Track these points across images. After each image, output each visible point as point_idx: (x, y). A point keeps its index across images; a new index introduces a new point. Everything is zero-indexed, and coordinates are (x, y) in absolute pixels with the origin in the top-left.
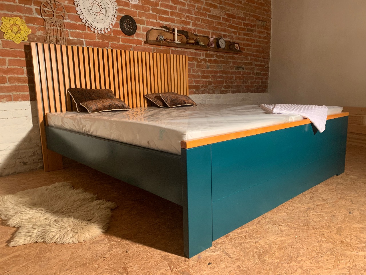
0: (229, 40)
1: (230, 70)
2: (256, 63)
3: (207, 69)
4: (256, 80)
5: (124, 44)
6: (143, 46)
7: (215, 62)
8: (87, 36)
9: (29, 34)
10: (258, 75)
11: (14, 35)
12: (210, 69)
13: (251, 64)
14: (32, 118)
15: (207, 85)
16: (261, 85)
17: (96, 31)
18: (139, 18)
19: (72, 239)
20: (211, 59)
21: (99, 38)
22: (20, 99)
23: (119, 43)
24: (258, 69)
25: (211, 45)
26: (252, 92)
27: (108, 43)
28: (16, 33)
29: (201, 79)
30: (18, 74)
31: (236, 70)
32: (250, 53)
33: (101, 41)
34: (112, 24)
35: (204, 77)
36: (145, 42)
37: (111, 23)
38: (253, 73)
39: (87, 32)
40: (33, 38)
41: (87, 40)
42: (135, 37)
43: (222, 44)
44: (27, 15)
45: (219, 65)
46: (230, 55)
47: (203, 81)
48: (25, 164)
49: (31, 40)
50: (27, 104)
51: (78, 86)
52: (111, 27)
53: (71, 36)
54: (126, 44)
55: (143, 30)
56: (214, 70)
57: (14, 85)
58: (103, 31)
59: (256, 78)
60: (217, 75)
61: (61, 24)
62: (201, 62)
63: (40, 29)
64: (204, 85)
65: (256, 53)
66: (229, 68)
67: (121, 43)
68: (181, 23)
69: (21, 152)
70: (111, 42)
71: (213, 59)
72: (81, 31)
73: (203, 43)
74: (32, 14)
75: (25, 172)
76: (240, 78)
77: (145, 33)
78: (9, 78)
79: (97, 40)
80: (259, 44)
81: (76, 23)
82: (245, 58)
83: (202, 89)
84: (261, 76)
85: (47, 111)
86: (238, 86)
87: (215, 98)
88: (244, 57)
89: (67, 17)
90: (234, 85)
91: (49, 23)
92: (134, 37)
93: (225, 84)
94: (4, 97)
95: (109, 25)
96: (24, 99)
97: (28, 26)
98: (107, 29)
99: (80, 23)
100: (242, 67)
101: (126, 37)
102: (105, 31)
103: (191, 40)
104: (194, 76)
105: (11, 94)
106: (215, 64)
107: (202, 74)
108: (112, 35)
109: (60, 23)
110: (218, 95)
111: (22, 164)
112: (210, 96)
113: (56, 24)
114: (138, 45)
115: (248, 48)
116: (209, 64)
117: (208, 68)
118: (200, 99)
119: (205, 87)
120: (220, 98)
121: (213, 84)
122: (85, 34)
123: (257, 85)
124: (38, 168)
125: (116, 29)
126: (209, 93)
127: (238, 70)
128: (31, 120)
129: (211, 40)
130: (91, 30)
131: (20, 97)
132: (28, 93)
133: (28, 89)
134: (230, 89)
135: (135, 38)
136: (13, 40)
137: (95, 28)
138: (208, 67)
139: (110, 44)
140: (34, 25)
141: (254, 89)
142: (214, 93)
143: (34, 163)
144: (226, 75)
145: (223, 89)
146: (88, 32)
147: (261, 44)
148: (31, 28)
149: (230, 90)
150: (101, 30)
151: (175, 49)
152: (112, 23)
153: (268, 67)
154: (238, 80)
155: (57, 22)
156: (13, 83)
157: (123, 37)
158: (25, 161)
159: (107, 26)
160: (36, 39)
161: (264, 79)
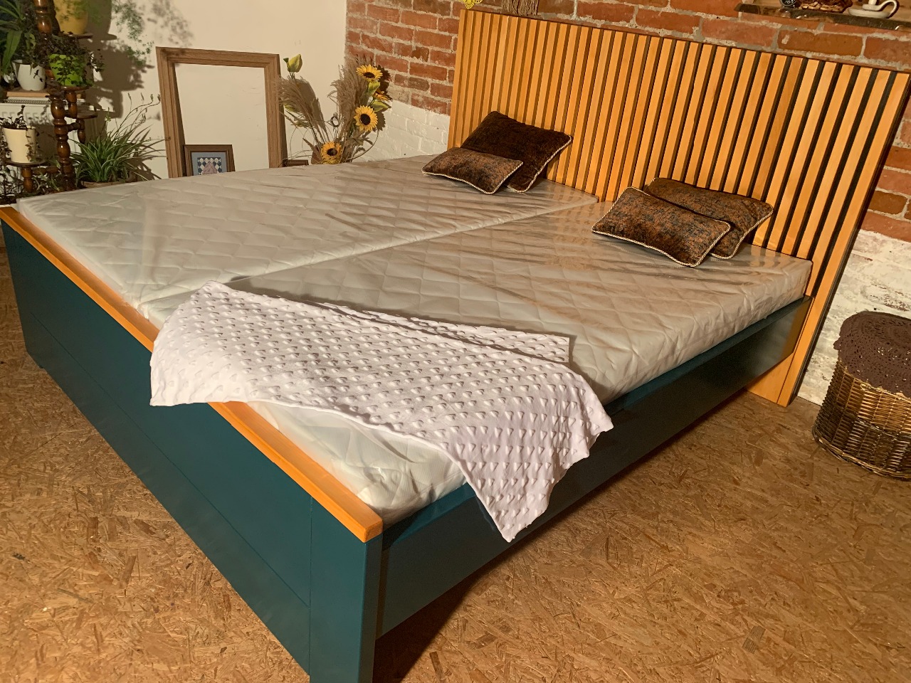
5: (677, 11)
6: (739, 21)
23: (663, 10)
27: (632, 10)
41: (583, 1)
54: (684, 13)
67: (669, 8)
70: (641, 7)
78: (449, 71)
94: (439, 105)
114: (721, 17)
136: (465, 1)
139: (636, 11)
151: (893, 38)
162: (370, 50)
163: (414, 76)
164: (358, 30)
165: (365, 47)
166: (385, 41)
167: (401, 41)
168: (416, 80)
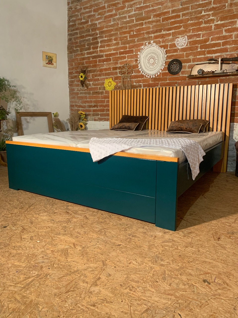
5: (170, 81)
6: (187, 81)
8: (144, 81)
9: (115, 85)
11: (109, 87)
23: (166, 82)
27: (158, 83)
33: (153, 82)
36: (188, 78)
39: (144, 78)
41: (144, 83)
42: (180, 75)
44: (115, 76)
52: (161, 71)
54: (172, 81)
67: (168, 81)
70: (161, 82)
72: (141, 79)
74: (117, 75)
77: (191, 69)
78: (106, 109)
79: (150, 82)
81: (138, 74)
89: (134, 72)
94: (103, 119)
95: (159, 70)
97: (115, 82)
98: (157, 74)
99: (140, 74)
101: (172, 77)
102: (155, 75)
108: (161, 77)
109: (129, 76)
113: (127, 78)
114: (182, 81)
122: (143, 80)
125: (165, 72)
130: (146, 77)
137: (149, 75)
140: (117, 81)
150: (153, 75)
152: (161, 68)
157: (170, 77)
160: (118, 88)
162: (78, 108)
163: (94, 113)
164: (73, 104)
165: (77, 108)
166: (83, 105)
167: (89, 104)
168: (95, 114)
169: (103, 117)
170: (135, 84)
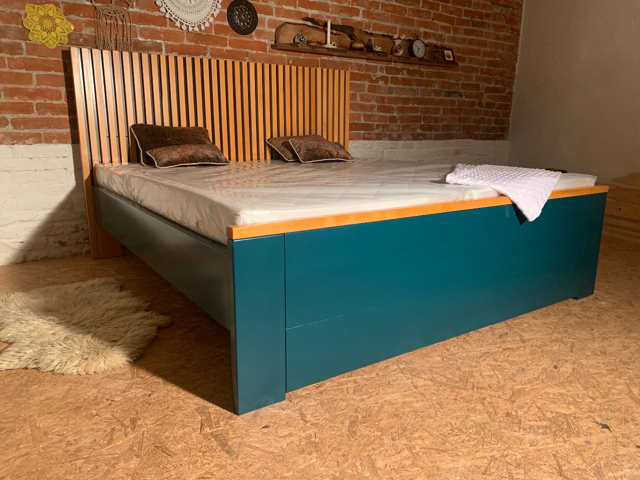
0: (435, 42)
1: (434, 97)
2: (486, 85)
3: (389, 95)
4: (486, 117)
5: (234, 49)
6: (268, 54)
7: (405, 82)
8: (168, 36)
9: (70, 32)
10: (490, 108)
11: (45, 34)
12: (394, 95)
13: (477, 87)
14: (75, 172)
15: (388, 123)
16: (496, 126)
17: (184, 27)
18: (264, 4)
19: (77, 368)
20: (398, 76)
21: (189, 40)
22: (54, 141)
23: (225, 48)
24: (489, 97)
25: (397, 51)
26: (476, 139)
27: (206, 48)
28: (49, 32)
29: (376, 113)
30: (51, 99)
31: (445, 98)
32: (476, 66)
33: (193, 44)
34: (212, 15)
35: (381, 109)
36: (273, 47)
37: (211, 13)
38: (480, 104)
39: (168, 28)
40: (77, 40)
41: (169, 43)
42: (254, 37)
43: (419, 49)
44: (65, 1)
45: (412, 87)
46: (434, 71)
47: (380, 116)
48: (63, 244)
49: (73, 42)
50: (68, 148)
51: (150, 122)
52: (212, 20)
53: (142, 35)
54: (239, 50)
55: (268, 25)
56: (403, 96)
57: (46, 116)
58: (196, 26)
59: (486, 113)
60: (408, 106)
61: (123, 16)
62: (377, 81)
63: (88, 24)
64: (382, 123)
65: (487, 67)
66: (432, 94)
67: (228, 48)
68: (341, 11)
69: (56, 224)
70: (211, 46)
71: (400, 76)
72: (158, 28)
73: (380, 48)
75: (63, 257)
76: (453, 111)
77: (274, 30)
78: (37, 104)
79: (186, 42)
80: (494, 50)
81: (149, 13)
82: (464, 76)
83: (376, 131)
84: (495, 110)
85: (96, 161)
86: (448, 127)
87: (403, 147)
88: (463, 74)
89: (134, 3)
90: (441, 124)
91: (103, 14)
92: (252, 37)
93: (423, 123)
94: (30, 137)
95: (208, 16)
96: (61, 139)
97: (68, 20)
98: (204, 23)
99: (157, 14)
100: (458, 93)
101: (238, 38)
102: (199, 27)
103: (358, 42)
104: (362, 107)
105: (41, 131)
106: (403, 86)
107: (379, 104)
108: (213, 34)
109: (123, 14)
110: (409, 141)
111: (58, 245)
112: (392, 143)
113: (115, 15)
114: (259, 52)
115: (471, 56)
116: (393, 86)
117: (392, 93)
118: (374, 150)
119: (383, 128)
120: (412, 148)
121: (399, 123)
122: (165, 32)
123: (487, 126)
124: (83, 252)
125: (220, 23)
126: (391, 138)
127: (450, 98)
128: (73, 174)
129: (398, 42)
130: (176, 25)
131: (54, 138)
132: (69, 130)
133: (69, 124)
134: (434, 133)
135: (255, 39)
136: (44, 42)
137: (183, 22)
138: (390, 91)
139: (209, 49)
140: (78, 18)
141: (481, 133)
142: (399, 138)
143: (77, 243)
144: (426, 106)
145: (419, 131)
146: (171, 29)
147: (499, 51)
148: (74, 22)
149: (431, 134)
150: (193, 25)
151: (327, 59)
152: (213, 12)
153: (511, 93)
154: (449, 116)
155: (116, 12)
156: (44, 113)
157: (233, 38)
158: (63, 241)
159: (205, 18)
160: (81, 40)
161: (501, 115)
169: (27, 131)
170: (141, 39)
